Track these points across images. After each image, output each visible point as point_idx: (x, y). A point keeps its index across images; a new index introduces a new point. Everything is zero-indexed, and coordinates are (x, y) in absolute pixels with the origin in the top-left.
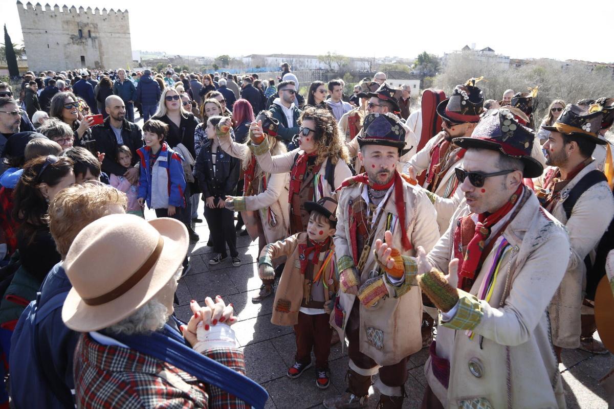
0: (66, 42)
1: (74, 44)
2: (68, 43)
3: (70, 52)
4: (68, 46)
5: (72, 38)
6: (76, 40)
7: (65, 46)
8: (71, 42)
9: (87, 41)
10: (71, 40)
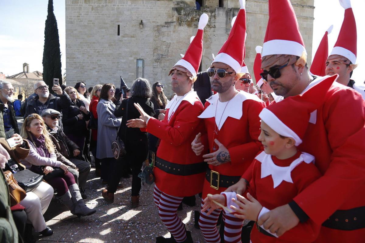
0: (161, 21)
1: (180, 25)
2: (166, 23)
3: (168, 46)
4: (164, 29)
5: (178, 10)
6: (187, 15)
7: (158, 29)
8: (175, 19)
9: (215, 17)
10: (176, 13)
